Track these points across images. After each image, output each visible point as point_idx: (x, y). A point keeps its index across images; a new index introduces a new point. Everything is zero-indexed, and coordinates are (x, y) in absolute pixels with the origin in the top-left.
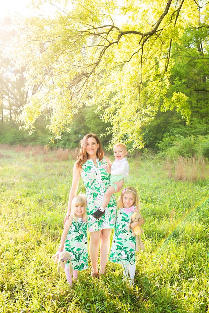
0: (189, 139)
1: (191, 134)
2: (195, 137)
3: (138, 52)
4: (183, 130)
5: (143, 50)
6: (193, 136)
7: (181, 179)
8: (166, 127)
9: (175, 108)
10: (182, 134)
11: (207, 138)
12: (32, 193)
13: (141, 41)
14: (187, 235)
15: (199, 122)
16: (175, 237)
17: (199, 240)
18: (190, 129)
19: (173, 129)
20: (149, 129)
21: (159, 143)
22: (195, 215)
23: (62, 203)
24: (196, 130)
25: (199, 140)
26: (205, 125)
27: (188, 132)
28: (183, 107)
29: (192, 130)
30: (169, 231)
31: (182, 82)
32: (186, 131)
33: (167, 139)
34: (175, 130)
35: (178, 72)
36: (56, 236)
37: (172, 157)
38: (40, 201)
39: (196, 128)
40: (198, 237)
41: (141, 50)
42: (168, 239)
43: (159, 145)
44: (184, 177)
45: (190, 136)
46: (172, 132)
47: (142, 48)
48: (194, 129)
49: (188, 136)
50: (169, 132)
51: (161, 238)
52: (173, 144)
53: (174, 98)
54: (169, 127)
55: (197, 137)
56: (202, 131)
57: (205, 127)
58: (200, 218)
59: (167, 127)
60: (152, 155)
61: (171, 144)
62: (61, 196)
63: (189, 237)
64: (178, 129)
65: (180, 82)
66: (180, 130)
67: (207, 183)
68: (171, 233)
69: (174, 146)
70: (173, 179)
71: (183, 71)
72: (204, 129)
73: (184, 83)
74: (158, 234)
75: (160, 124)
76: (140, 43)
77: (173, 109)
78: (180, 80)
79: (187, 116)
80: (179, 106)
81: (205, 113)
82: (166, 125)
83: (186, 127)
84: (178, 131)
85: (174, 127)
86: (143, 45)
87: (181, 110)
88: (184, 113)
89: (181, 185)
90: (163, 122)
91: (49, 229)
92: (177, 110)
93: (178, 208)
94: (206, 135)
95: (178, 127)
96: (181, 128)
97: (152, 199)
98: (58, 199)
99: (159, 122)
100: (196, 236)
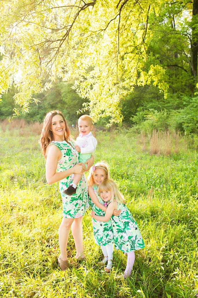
0: (162, 113)
1: (164, 109)
2: (168, 111)
3: (115, 19)
4: (156, 104)
5: (120, 17)
6: (166, 110)
7: (155, 153)
8: (139, 102)
9: (152, 82)
10: (155, 109)
11: (179, 112)
12: (4, 169)
13: (118, 4)
14: (167, 215)
15: (171, 97)
16: (154, 217)
17: (179, 221)
18: (163, 103)
19: (147, 103)
20: (124, 103)
21: (133, 117)
22: (173, 192)
23: (34, 180)
24: (169, 105)
25: (172, 114)
26: (178, 99)
27: (161, 107)
28: (160, 81)
29: (165, 105)
30: (148, 212)
31: (155, 57)
32: (159, 105)
33: (141, 113)
34: (148, 104)
35: (152, 47)
36: (25, 220)
37: (146, 130)
38: (12, 178)
39: (169, 103)
40: (177, 218)
41: (119, 15)
42: (146, 220)
43: (133, 118)
44: (158, 151)
45: (163, 110)
46: (145, 106)
47: (120, 14)
48: (167, 104)
49: (161, 110)
50: (142, 106)
51: (138, 219)
52: (147, 118)
53: (151, 72)
54: (142, 102)
55: (170, 111)
56: (174, 106)
57: (177, 102)
58: (178, 195)
59: (141, 101)
60: (126, 129)
61: (145, 118)
62: (34, 172)
63: (168, 218)
64: (151, 103)
65: (154, 57)
66: (154, 104)
67: (181, 157)
68: (149, 213)
69: (147, 119)
70: (147, 153)
71: (157, 46)
72: (176, 103)
73: (158, 59)
74: (135, 214)
75: (135, 98)
76: (117, 6)
77: (150, 83)
78: (154, 55)
79: (165, 89)
80: (156, 80)
81: (177, 88)
82: (140, 100)
83: (159, 102)
84: (151, 106)
85: (147, 102)
86: (120, 10)
87: (159, 83)
88: (161, 87)
89: (156, 159)
90: (137, 96)
91: (18, 210)
92: (155, 84)
93: (155, 185)
94: (179, 109)
95: (152, 101)
96: (155, 103)
97: (127, 175)
98: (31, 175)
99: (133, 97)
100: (176, 216)
